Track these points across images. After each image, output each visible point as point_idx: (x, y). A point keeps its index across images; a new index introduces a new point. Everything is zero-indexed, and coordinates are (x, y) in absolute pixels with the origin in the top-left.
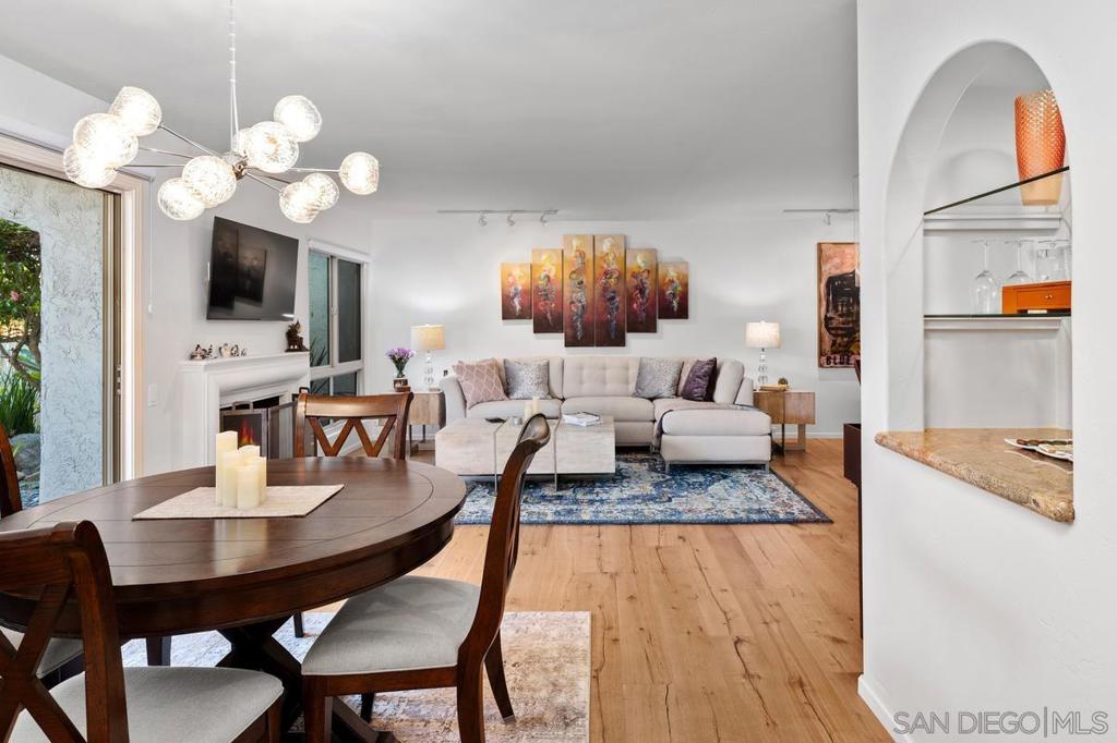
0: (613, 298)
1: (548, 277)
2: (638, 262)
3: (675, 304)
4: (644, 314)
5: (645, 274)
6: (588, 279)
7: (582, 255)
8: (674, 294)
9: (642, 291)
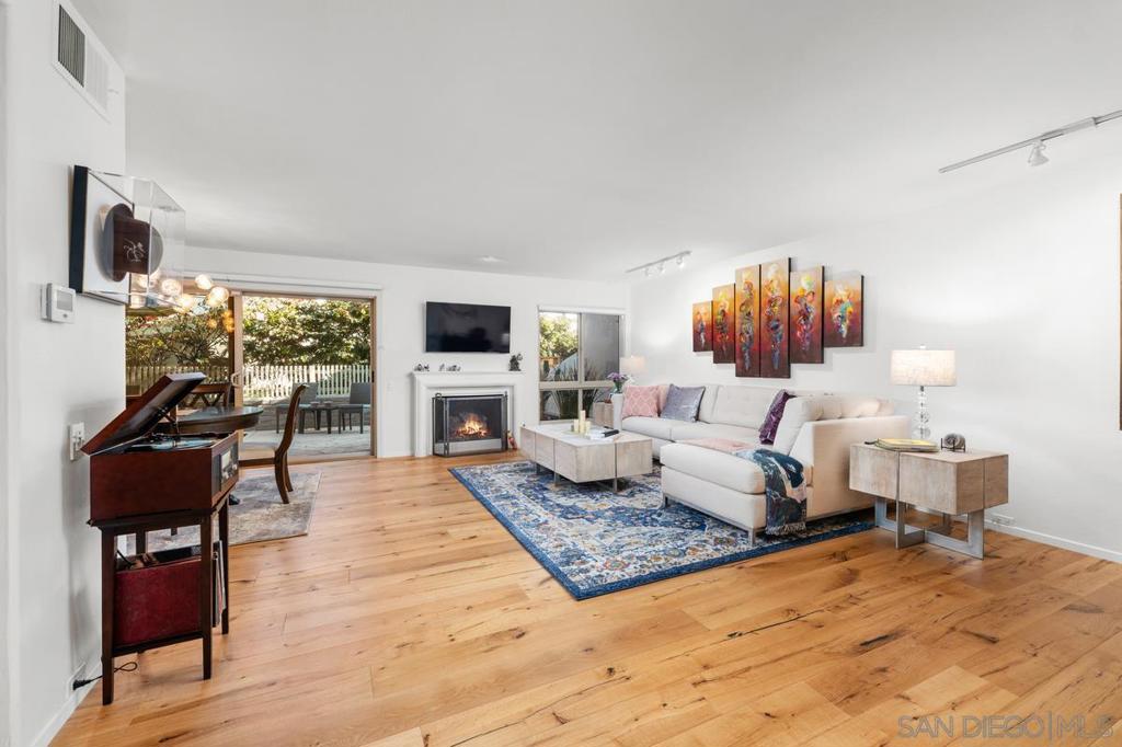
0: (777, 327)
1: (723, 311)
2: (803, 283)
3: (844, 329)
4: (808, 343)
5: (810, 297)
6: (754, 309)
7: (749, 286)
8: (842, 317)
9: (806, 317)
